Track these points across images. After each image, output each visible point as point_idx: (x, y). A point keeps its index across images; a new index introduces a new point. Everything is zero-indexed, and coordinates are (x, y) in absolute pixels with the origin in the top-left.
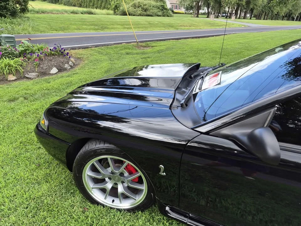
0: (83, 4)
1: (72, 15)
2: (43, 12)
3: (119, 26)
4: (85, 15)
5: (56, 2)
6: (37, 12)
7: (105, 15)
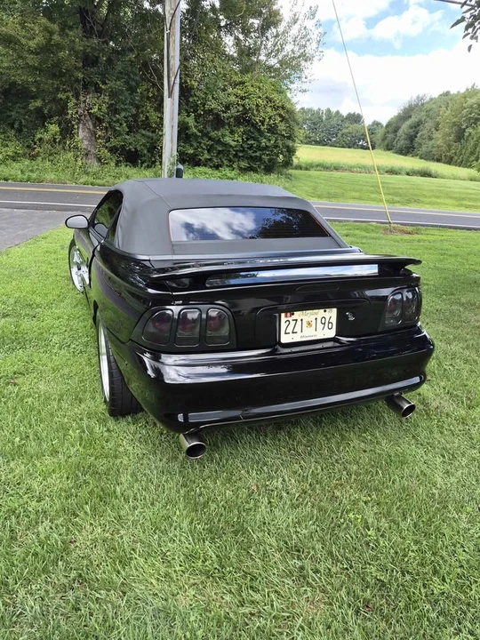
0: (456, 158)
1: (386, 175)
2: (350, 169)
3: (450, 201)
4: (413, 177)
5: (408, 152)
6: (327, 168)
7: (465, 180)
